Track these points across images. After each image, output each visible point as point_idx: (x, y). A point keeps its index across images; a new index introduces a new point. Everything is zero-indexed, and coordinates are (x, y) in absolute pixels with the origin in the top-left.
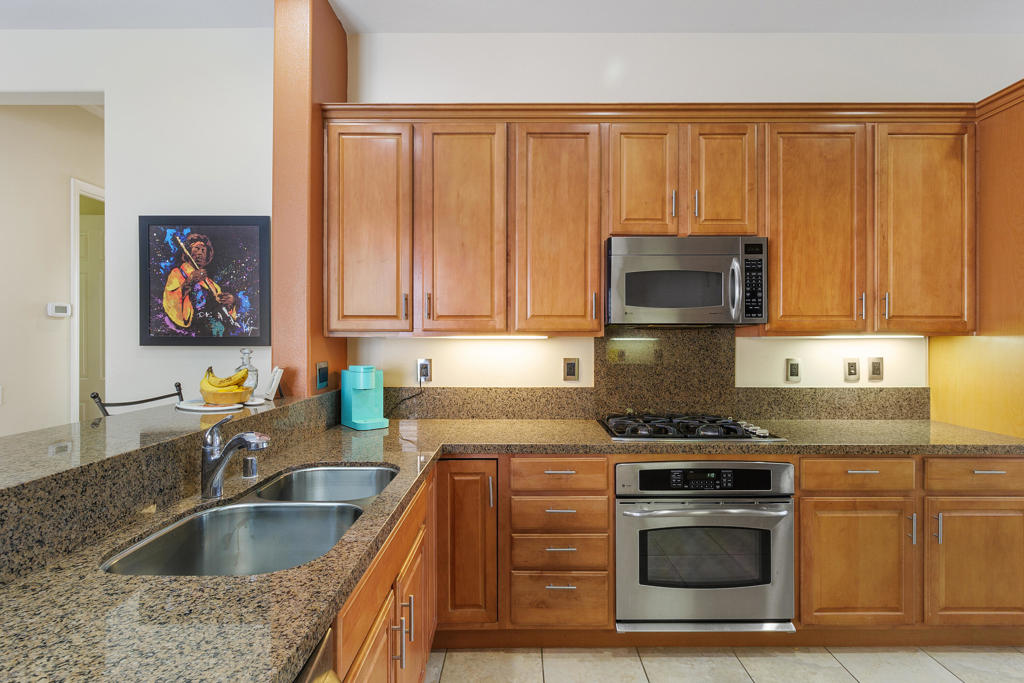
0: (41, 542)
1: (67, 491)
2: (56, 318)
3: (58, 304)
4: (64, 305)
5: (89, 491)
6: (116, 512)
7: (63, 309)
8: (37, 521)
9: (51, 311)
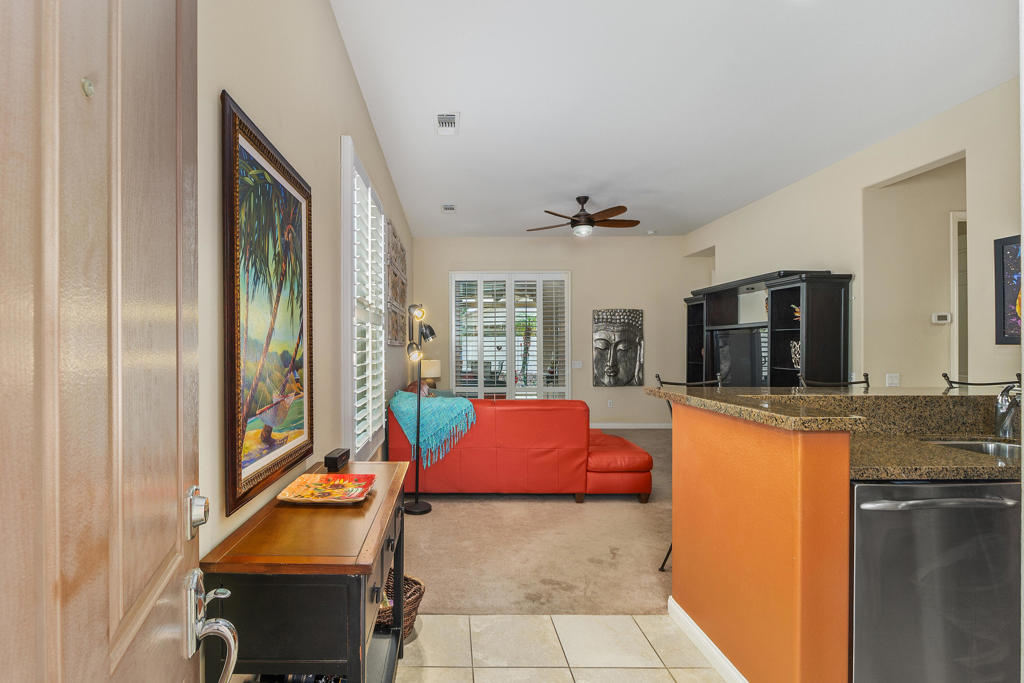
0: (894, 423)
1: (906, 405)
2: (938, 325)
3: (940, 314)
4: (944, 314)
5: (918, 409)
6: (933, 424)
7: (944, 318)
8: (892, 413)
9: (934, 320)
